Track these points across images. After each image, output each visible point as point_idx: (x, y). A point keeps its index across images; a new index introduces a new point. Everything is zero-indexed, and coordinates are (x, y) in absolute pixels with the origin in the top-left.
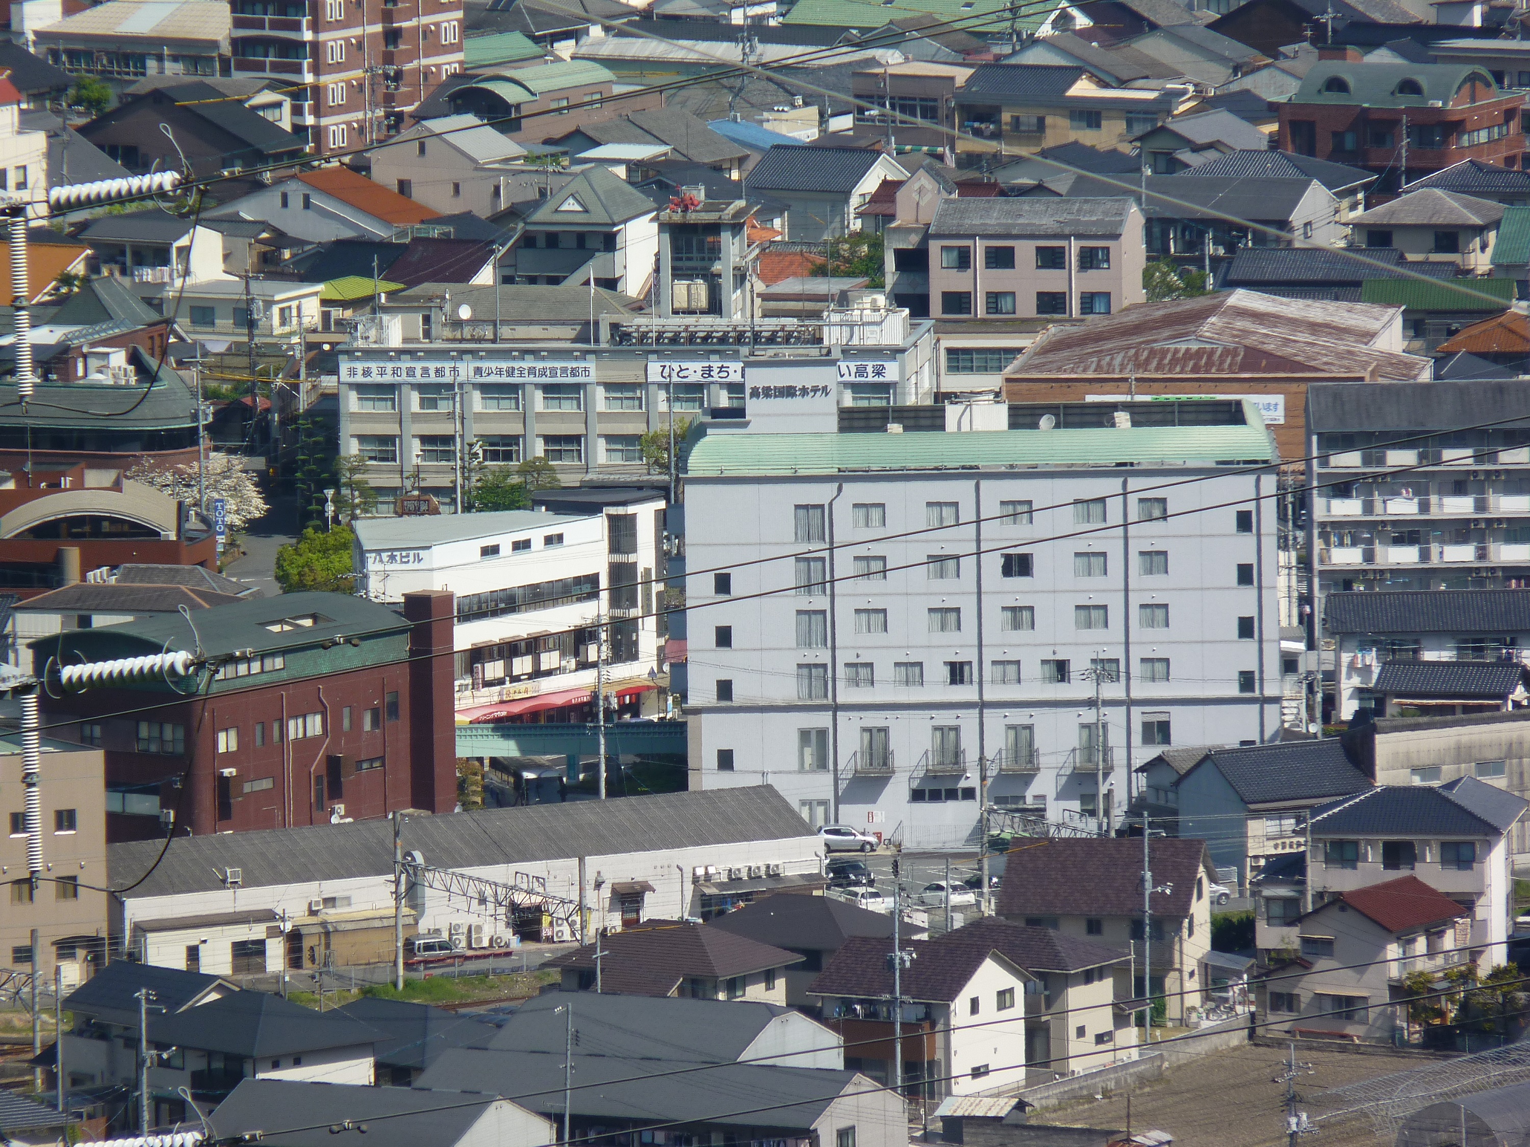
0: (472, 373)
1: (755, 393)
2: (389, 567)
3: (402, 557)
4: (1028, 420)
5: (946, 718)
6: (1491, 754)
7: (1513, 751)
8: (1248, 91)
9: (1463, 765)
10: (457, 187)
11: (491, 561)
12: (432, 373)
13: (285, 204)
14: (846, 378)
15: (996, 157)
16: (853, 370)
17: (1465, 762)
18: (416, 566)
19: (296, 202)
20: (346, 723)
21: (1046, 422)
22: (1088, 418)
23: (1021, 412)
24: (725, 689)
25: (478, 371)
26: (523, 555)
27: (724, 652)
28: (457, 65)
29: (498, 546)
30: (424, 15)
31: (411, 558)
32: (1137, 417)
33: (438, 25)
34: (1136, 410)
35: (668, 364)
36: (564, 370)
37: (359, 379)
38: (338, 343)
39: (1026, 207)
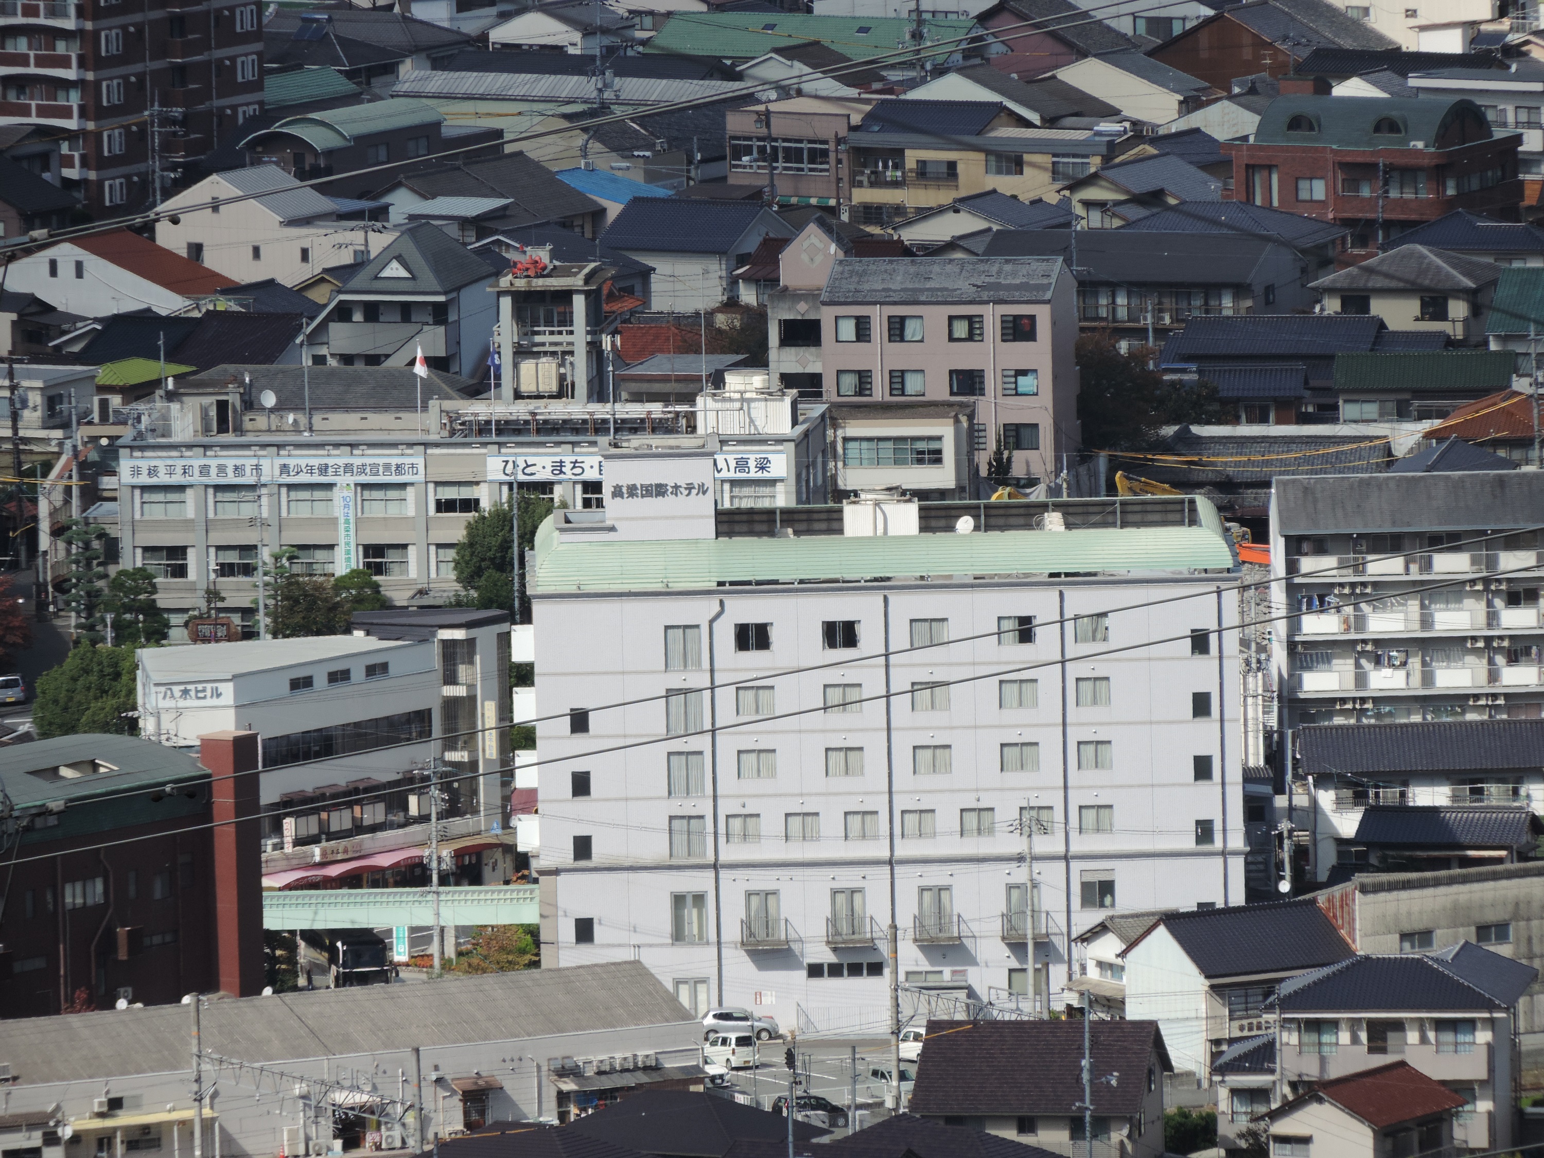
0: (277, 472)
1: (617, 492)
2: (182, 703)
3: (197, 691)
4: (942, 523)
5: (848, 878)
6: (1491, 916)
7: (1521, 910)
8: (1197, 131)
9: (1461, 930)
10: (256, 252)
11: (303, 694)
12: (230, 471)
13: (53, 272)
14: (725, 474)
15: (899, 210)
16: (733, 464)
17: (1462, 925)
18: (215, 702)
19: (66, 270)
20: (132, 891)
21: (965, 524)
22: (1013, 521)
23: (933, 513)
24: (583, 847)
25: (284, 468)
26: (342, 689)
27: (581, 800)
28: (257, 107)
29: (311, 677)
30: (216, 48)
31: (209, 693)
32: (1071, 519)
33: (233, 59)
34: (1071, 510)
35: (511, 459)
36: (387, 467)
37: (144, 480)
38: (119, 437)
39: (936, 268)
